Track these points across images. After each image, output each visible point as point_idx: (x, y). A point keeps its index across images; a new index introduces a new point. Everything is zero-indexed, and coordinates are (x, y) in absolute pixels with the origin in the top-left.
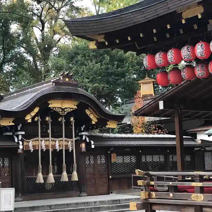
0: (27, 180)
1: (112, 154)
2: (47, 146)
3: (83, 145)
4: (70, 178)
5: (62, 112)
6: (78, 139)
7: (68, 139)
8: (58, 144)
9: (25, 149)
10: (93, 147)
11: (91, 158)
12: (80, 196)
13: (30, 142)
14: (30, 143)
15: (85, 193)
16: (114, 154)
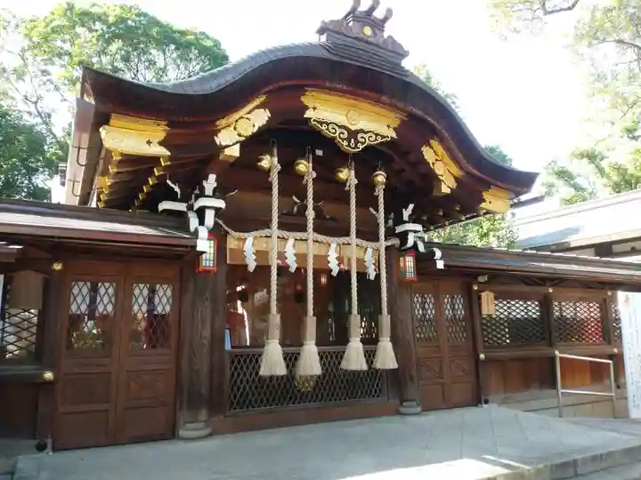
0: (233, 362)
1: (482, 294)
2: (301, 258)
3: (409, 262)
4: (370, 356)
5: (349, 142)
6: (393, 246)
7: (365, 243)
8: (336, 253)
9: (230, 260)
10: (440, 265)
11: (428, 300)
12: (398, 413)
13: (246, 239)
14: (247, 242)
15: (414, 403)
16: (488, 295)
